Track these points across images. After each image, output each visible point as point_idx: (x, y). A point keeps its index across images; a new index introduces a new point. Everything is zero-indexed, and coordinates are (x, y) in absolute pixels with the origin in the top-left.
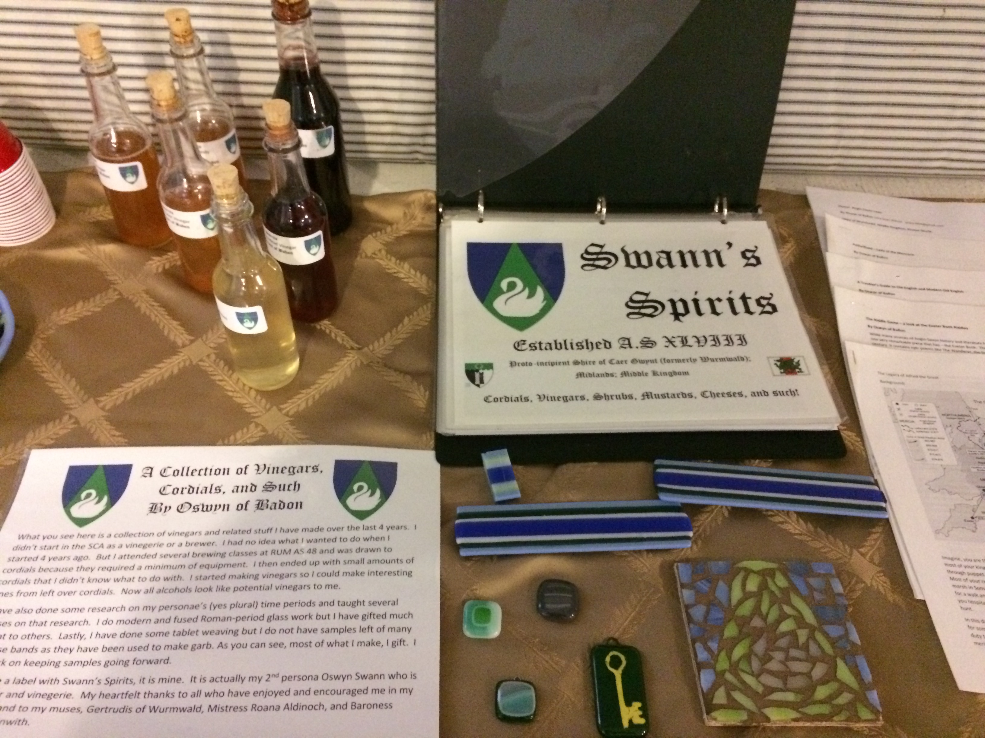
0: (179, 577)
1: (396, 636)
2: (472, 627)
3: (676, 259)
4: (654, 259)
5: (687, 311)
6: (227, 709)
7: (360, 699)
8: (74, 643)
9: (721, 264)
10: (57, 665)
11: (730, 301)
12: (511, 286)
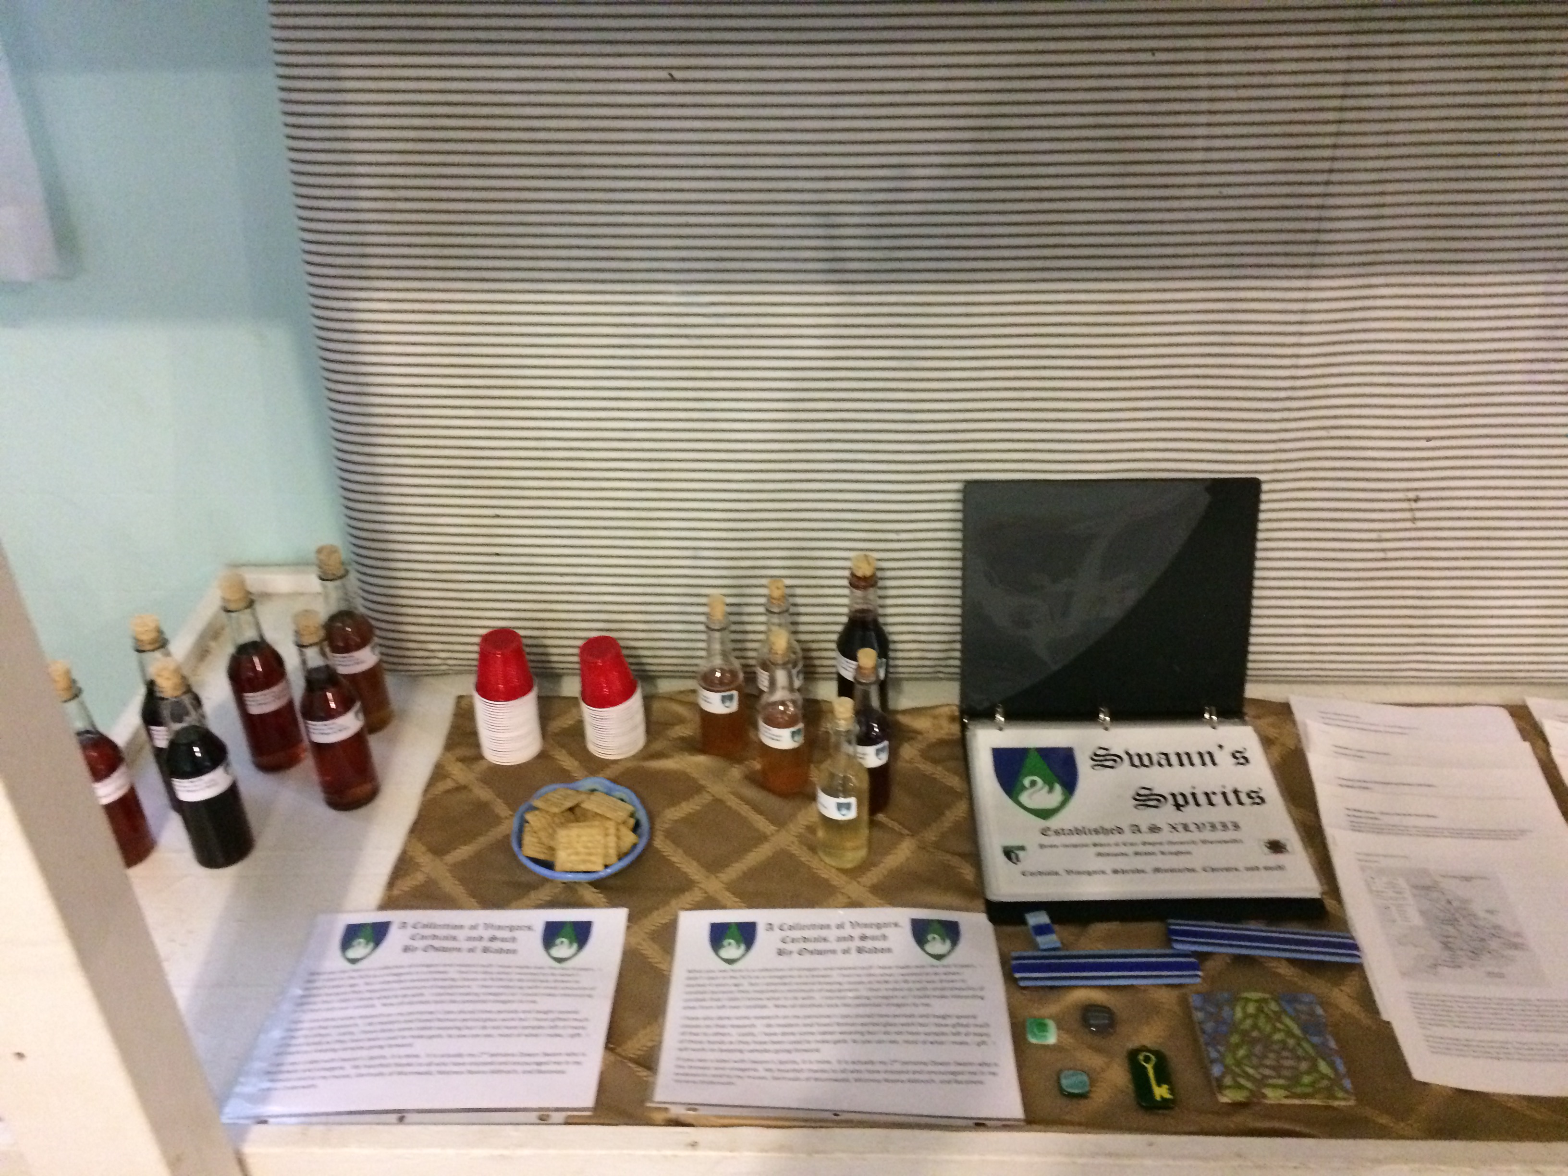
1: (978, 1039)
2: (1035, 1035)
3: (1174, 760)
5: (1187, 802)
12: (1033, 783)
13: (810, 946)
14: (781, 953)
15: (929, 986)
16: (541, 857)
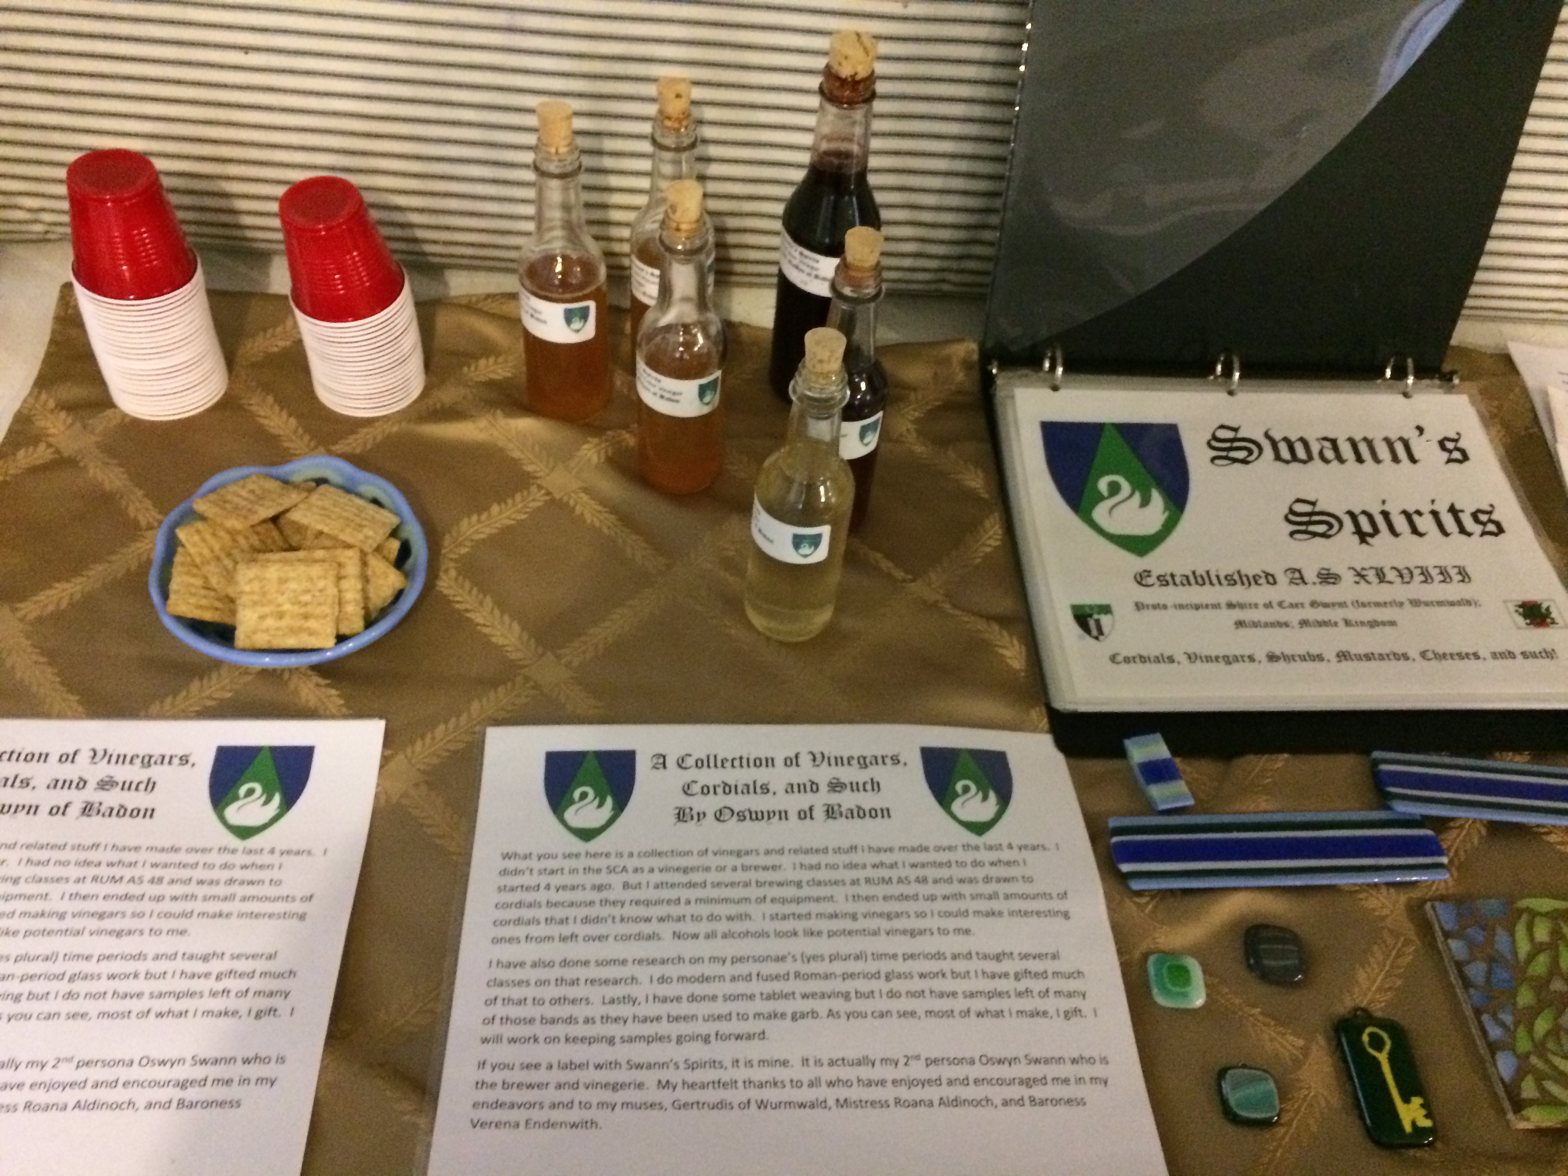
0: (748, 916)
1: (1066, 1004)
3: (1346, 450)
4: (1315, 448)
6: (860, 1104)
7: (1038, 1092)
8: (624, 1010)
9: (1413, 460)
10: (611, 1041)
11: (1435, 514)
12: (1114, 489)
13: (738, 802)
14: (681, 815)
15: (967, 889)
16: (208, 616)
